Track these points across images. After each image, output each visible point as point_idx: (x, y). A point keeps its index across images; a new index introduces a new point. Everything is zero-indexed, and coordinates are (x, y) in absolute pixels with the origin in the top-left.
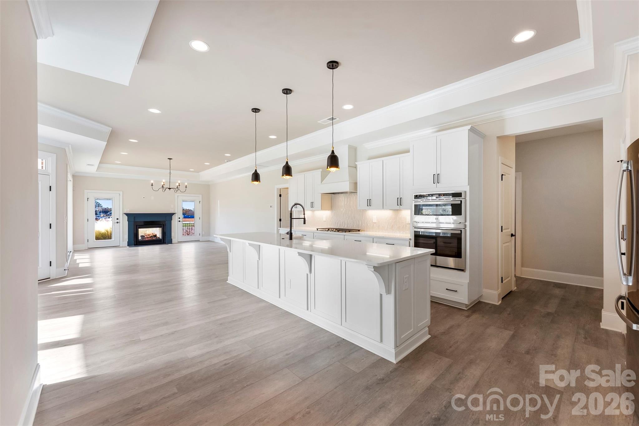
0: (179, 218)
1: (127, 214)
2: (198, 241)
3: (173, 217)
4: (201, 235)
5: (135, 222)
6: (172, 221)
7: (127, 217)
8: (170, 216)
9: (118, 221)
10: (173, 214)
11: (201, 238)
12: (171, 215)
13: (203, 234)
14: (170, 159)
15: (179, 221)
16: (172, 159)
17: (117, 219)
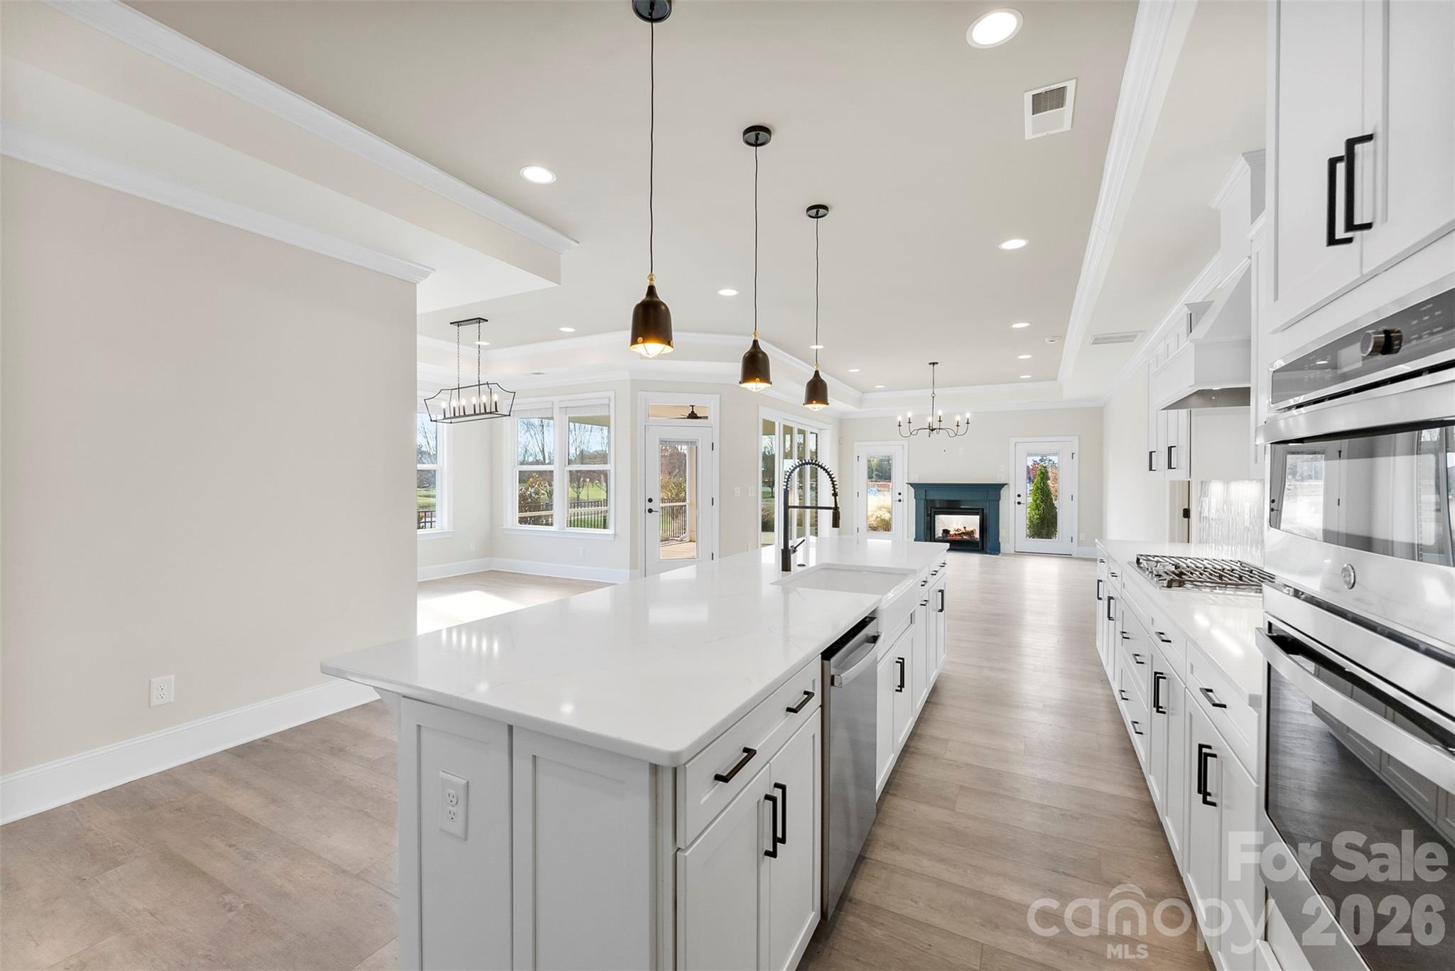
0: (1019, 496)
1: (912, 485)
2: (1068, 556)
3: (1003, 492)
4: (1075, 539)
5: (927, 501)
6: (1000, 502)
7: (913, 490)
8: (994, 490)
9: (900, 497)
10: (1002, 486)
11: (1074, 549)
12: (998, 488)
13: (1081, 539)
14: (934, 364)
15: (1019, 503)
16: (937, 363)
17: (900, 494)
